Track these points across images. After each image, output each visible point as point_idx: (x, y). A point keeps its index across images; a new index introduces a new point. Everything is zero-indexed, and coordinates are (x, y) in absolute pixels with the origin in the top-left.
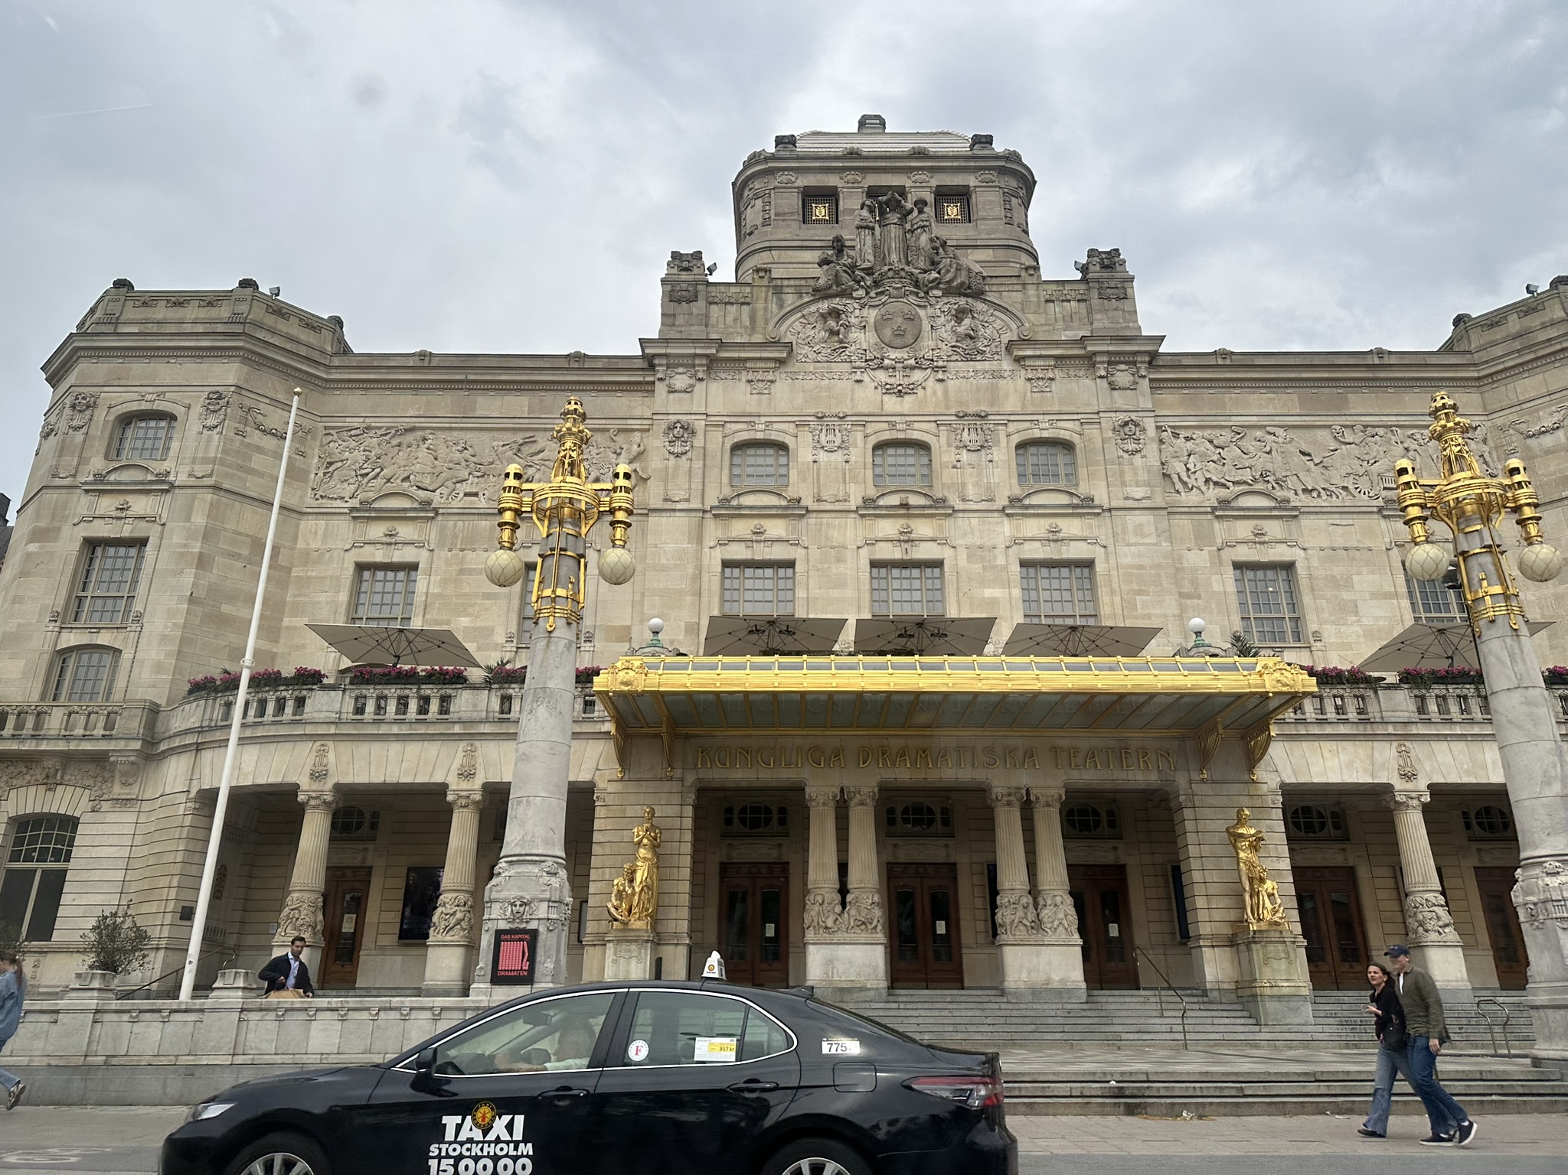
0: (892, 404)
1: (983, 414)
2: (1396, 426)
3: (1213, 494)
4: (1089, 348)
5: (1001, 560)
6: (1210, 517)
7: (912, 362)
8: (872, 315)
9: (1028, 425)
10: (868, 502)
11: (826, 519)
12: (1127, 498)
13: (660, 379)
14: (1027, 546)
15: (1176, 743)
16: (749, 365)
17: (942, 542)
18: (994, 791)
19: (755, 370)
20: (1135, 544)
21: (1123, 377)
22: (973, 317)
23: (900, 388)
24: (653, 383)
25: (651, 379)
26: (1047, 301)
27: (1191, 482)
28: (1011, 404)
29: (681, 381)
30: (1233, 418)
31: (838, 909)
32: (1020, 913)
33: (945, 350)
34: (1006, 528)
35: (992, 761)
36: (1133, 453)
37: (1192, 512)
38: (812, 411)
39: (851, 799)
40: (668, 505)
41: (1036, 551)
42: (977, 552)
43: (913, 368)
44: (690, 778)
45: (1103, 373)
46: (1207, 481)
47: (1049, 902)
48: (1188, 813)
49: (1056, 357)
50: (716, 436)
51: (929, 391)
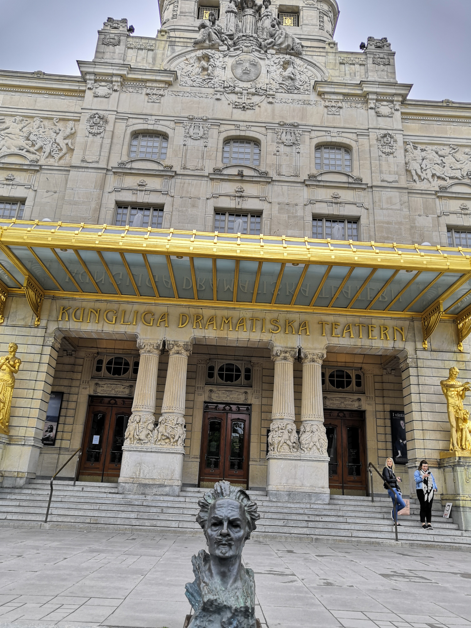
0: (238, 114)
1: (296, 124)
3: (436, 184)
4: (365, 89)
5: (300, 213)
6: (434, 197)
7: (253, 90)
8: (230, 61)
9: (324, 133)
10: (217, 171)
11: (187, 180)
12: (383, 181)
13: (90, 89)
14: (318, 205)
15: (407, 323)
16: (148, 84)
17: (263, 199)
18: (275, 349)
19: (152, 88)
20: (387, 209)
21: (385, 109)
22: (294, 68)
23: (244, 105)
24: (84, 91)
25: (83, 88)
26: (341, 63)
27: (423, 175)
28: (314, 120)
29: (102, 90)
30: (451, 140)
31: (151, 426)
32: (286, 436)
33: (275, 86)
34: (305, 194)
35: (276, 328)
36: (388, 154)
37: (422, 193)
38: (187, 115)
39: (171, 349)
40: (84, 165)
41: (323, 209)
42: (285, 206)
43: (253, 94)
44: (52, 327)
45: (372, 105)
46: (433, 175)
47: (308, 429)
48: (412, 371)
49: (344, 95)
50: (121, 126)
51: (263, 109)
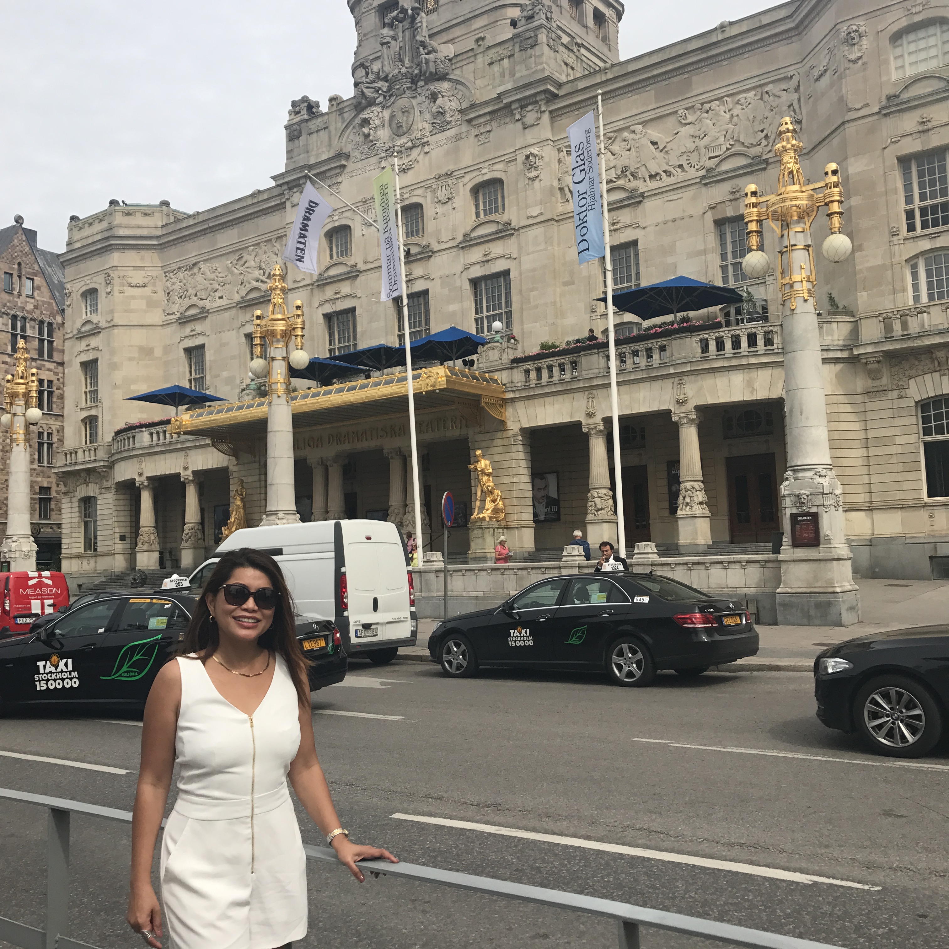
1: (449, 173)
2: (727, 96)
4: (505, 101)
5: (458, 283)
7: (410, 144)
8: (388, 114)
9: (476, 173)
11: (369, 275)
12: (529, 217)
13: (287, 199)
14: (472, 269)
16: (329, 174)
17: (426, 277)
19: (331, 177)
20: (533, 252)
21: (531, 116)
22: (443, 96)
23: (404, 166)
24: (285, 203)
25: (283, 200)
26: (489, 65)
28: (467, 159)
29: (295, 197)
33: (428, 128)
34: (461, 259)
36: (533, 179)
38: (361, 198)
41: (477, 272)
42: (447, 279)
43: (411, 148)
45: (518, 117)
49: (490, 113)
51: (420, 164)
